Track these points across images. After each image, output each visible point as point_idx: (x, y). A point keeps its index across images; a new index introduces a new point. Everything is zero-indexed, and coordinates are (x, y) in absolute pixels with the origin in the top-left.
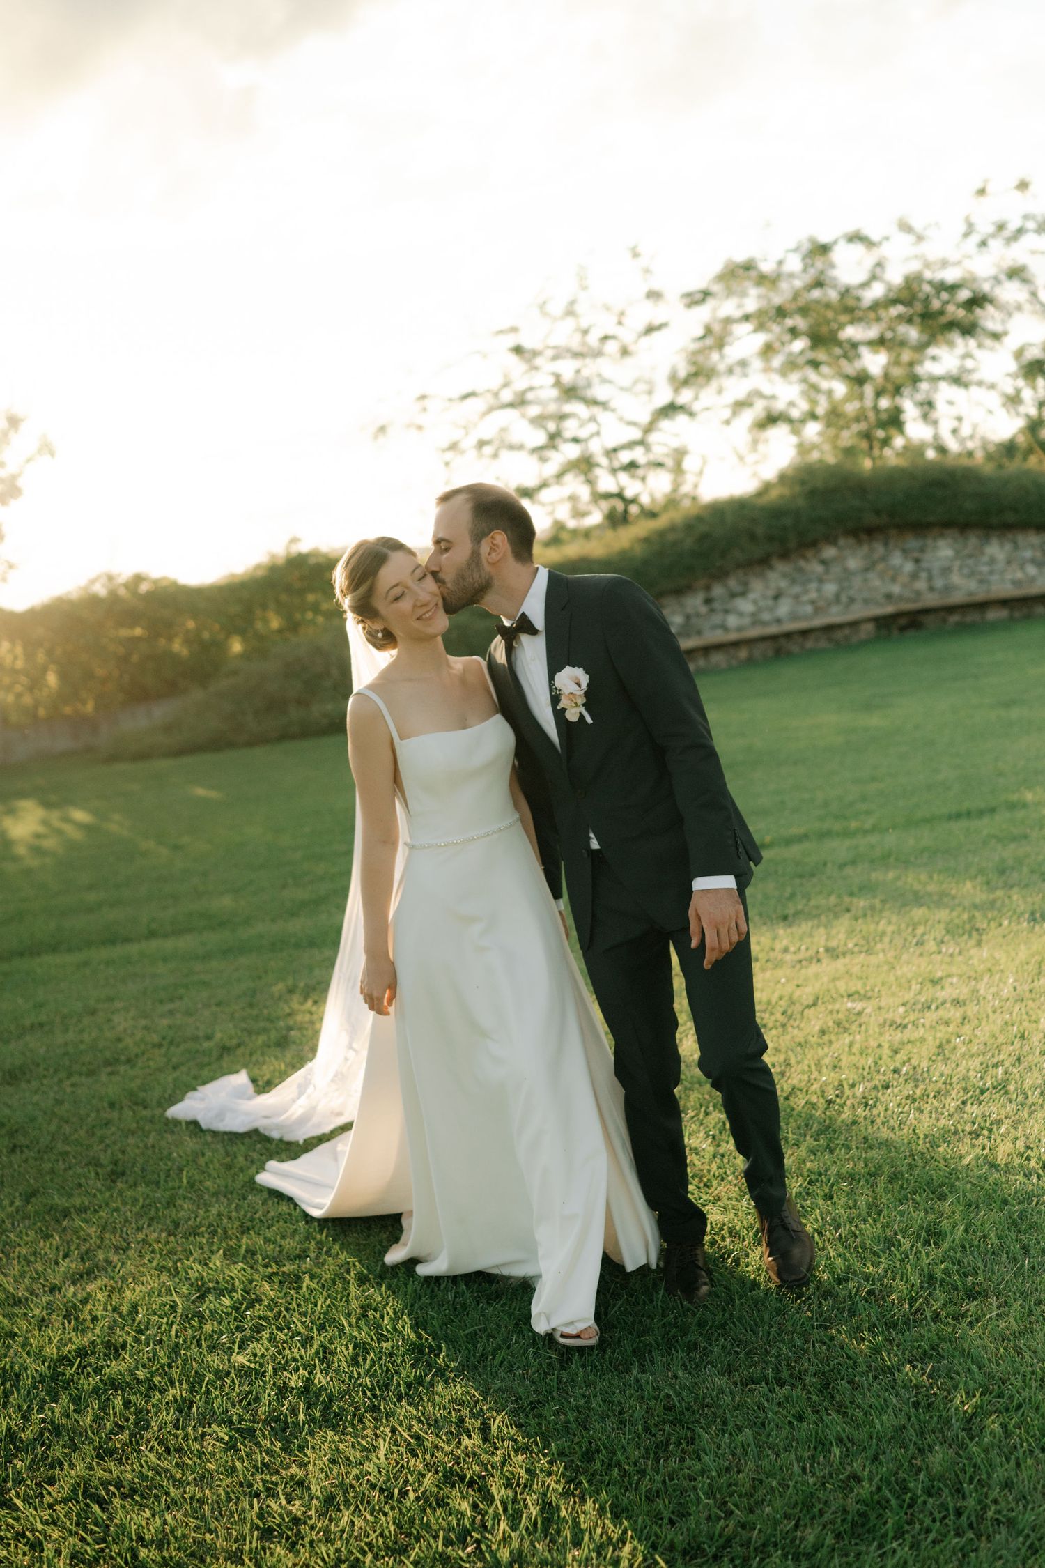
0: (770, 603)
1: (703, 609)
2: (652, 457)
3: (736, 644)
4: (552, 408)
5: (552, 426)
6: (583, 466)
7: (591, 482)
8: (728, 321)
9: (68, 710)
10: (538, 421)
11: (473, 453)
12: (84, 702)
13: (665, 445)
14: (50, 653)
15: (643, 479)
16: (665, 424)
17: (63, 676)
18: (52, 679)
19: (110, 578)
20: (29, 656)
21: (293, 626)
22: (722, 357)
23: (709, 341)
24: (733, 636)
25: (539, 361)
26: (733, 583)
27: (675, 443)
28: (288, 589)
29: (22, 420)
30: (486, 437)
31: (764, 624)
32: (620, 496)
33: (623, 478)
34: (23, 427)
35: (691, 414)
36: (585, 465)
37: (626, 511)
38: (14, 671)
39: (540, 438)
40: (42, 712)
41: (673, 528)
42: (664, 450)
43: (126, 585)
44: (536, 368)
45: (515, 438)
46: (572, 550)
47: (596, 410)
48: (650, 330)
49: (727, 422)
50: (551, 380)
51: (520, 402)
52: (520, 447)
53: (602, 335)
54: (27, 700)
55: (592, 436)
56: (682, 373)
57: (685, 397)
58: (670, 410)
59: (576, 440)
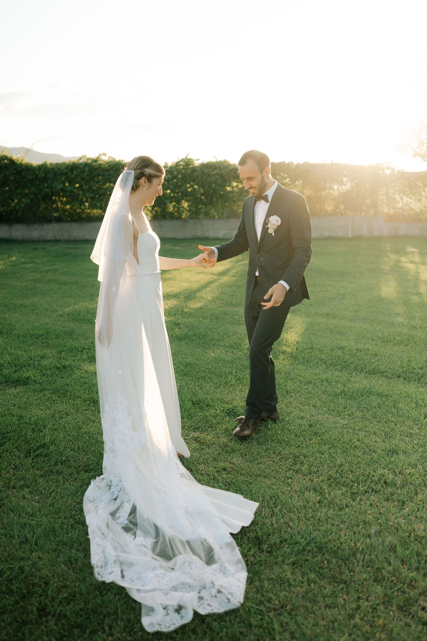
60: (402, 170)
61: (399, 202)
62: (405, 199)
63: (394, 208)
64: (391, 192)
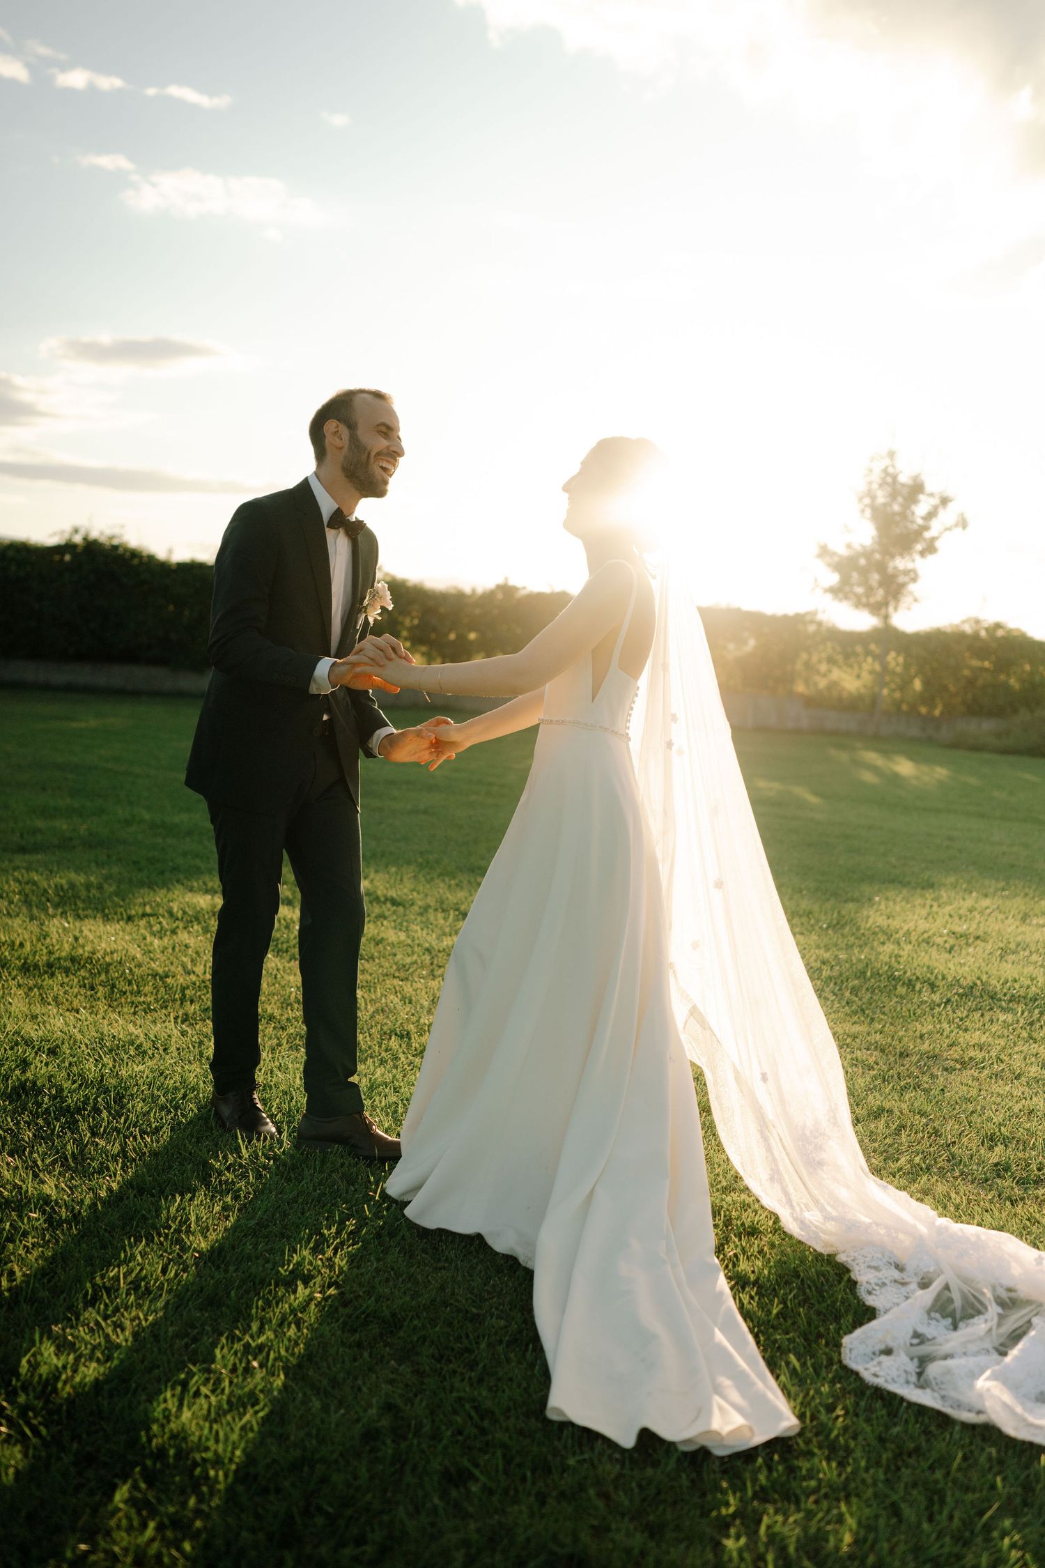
9: (923, 710)
12: (935, 707)
14: (922, 666)
17: (927, 684)
18: (918, 685)
20: (906, 666)
29: (951, 501)
34: (950, 505)
38: (894, 673)
40: (905, 707)
54: (897, 696)
64: (815, 658)
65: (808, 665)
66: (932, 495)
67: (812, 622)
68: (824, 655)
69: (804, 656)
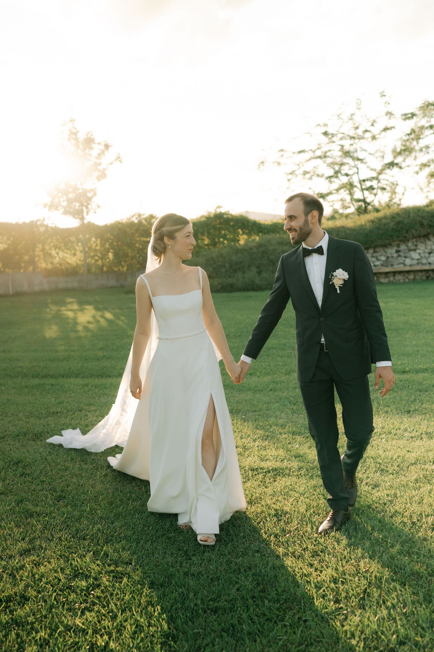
0: (427, 255)
1: (396, 255)
2: (379, 185)
3: (408, 272)
4: (338, 160)
5: (337, 168)
6: (348, 187)
7: (351, 194)
8: (422, 128)
9: (115, 269)
10: (332, 165)
11: (300, 177)
12: (123, 267)
13: (388, 180)
14: (111, 244)
15: (375, 195)
16: (388, 171)
17: (116, 254)
18: (111, 255)
19: (140, 215)
20: (102, 245)
21: (214, 244)
22: (418, 143)
23: (413, 136)
24: (407, 268)
25: (334, 139)
26: (410, 244)
27: (391, 180)
28: (214, 227)
29: (110, 146)
30: (308, 170)
31: (422, 264)
32: (364, 201)
33: (366, 193)
35: (401, 168)
36: (351, 186)
37: (366, 207)
38: (96, 250)
39: (331, 172)
40: (105, 268)
41: (385, 217)
42: (386, 182)
43: (146, 219)
44: (334, 142)
45: (320, 172)
46: (339, 223)
47: (358, 163)
48: (386, 129)
49: (417, 173)
50: (340, 147)
51: (324, 156)
52: (322, 176)
53: (364, 129)
54: (100, 263)
55: (355, 173)
56: (398, 150)
57: (399, 160)
58: (391, 165)
59: (347, 175)
60: (56, 227)
61: (55, 257)
62: (61, 254)
63: (52, 263)
64: (47, 248)
65: (43, 250)
66: (100, 144)
67: (42, 225)
68: (52, 244)
69: (40, 246)
